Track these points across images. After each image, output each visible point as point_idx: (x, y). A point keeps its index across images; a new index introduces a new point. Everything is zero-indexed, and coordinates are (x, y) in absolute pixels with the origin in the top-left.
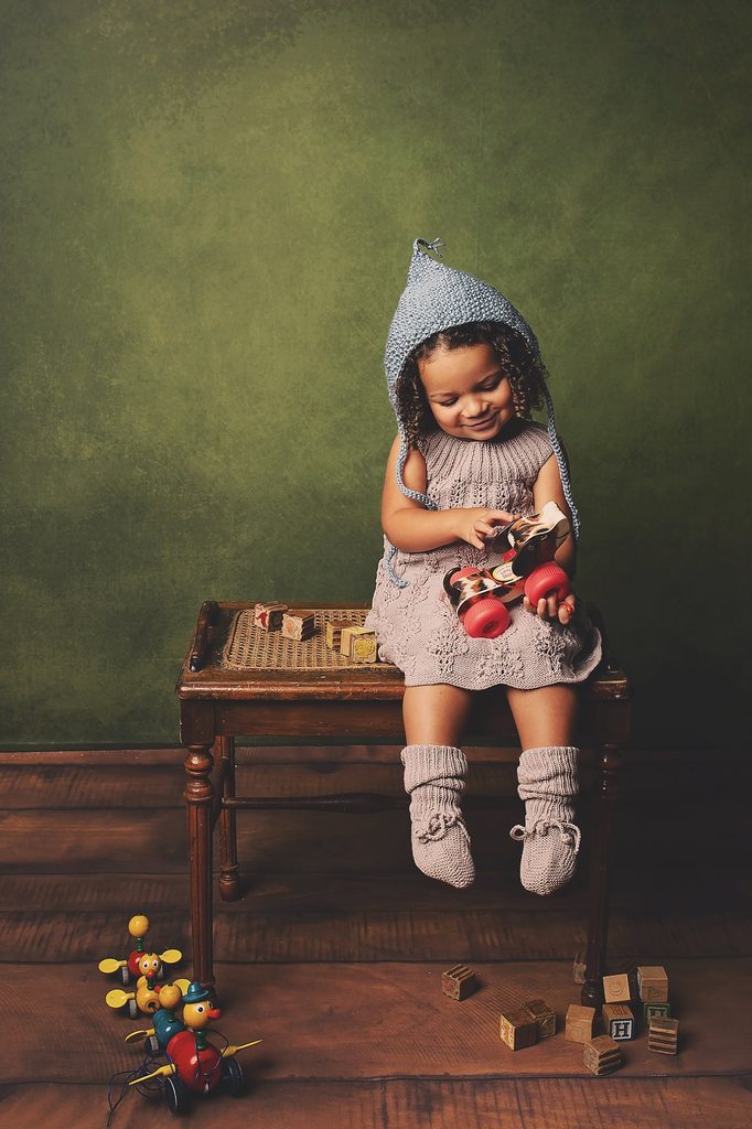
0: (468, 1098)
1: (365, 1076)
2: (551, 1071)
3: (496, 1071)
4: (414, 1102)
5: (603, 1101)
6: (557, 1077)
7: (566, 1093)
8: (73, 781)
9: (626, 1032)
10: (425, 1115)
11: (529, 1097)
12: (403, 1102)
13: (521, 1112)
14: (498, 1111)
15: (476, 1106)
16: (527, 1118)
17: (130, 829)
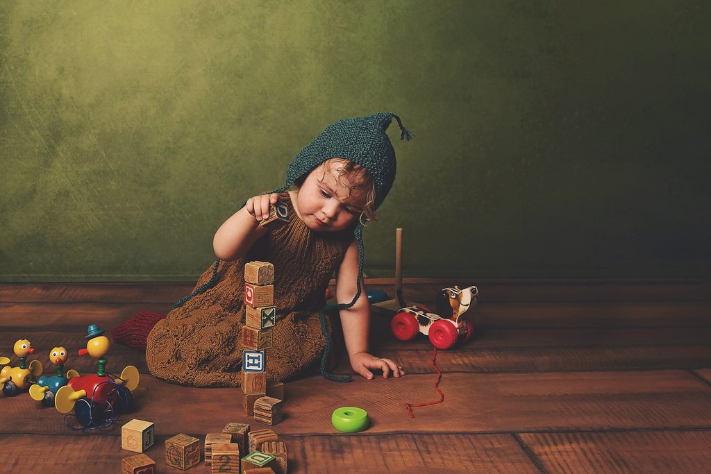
0: (374, 445)
1: (286, 433)
2: (442, 429)
3: (396, 430)
4: (328, 448)
5: (488, 446)
6: (448, 433)
7: (456, 442)
8: (64, 291)
9: (251, 365)
10: (339, 455)
11: (425, 443)
12: (320, 448)
13: (419, 451)
14: (400, 451)
15: (380, 449)
16: (425, 455)
17: (104, 312)
